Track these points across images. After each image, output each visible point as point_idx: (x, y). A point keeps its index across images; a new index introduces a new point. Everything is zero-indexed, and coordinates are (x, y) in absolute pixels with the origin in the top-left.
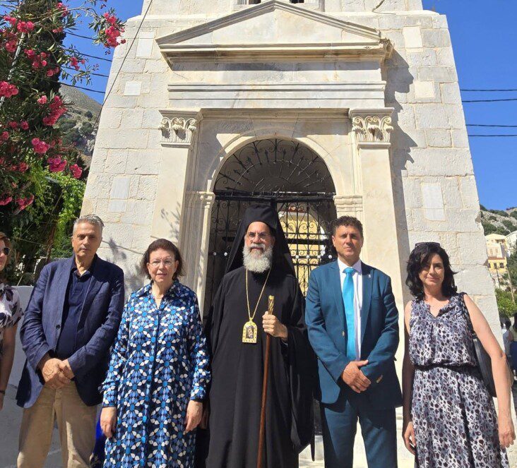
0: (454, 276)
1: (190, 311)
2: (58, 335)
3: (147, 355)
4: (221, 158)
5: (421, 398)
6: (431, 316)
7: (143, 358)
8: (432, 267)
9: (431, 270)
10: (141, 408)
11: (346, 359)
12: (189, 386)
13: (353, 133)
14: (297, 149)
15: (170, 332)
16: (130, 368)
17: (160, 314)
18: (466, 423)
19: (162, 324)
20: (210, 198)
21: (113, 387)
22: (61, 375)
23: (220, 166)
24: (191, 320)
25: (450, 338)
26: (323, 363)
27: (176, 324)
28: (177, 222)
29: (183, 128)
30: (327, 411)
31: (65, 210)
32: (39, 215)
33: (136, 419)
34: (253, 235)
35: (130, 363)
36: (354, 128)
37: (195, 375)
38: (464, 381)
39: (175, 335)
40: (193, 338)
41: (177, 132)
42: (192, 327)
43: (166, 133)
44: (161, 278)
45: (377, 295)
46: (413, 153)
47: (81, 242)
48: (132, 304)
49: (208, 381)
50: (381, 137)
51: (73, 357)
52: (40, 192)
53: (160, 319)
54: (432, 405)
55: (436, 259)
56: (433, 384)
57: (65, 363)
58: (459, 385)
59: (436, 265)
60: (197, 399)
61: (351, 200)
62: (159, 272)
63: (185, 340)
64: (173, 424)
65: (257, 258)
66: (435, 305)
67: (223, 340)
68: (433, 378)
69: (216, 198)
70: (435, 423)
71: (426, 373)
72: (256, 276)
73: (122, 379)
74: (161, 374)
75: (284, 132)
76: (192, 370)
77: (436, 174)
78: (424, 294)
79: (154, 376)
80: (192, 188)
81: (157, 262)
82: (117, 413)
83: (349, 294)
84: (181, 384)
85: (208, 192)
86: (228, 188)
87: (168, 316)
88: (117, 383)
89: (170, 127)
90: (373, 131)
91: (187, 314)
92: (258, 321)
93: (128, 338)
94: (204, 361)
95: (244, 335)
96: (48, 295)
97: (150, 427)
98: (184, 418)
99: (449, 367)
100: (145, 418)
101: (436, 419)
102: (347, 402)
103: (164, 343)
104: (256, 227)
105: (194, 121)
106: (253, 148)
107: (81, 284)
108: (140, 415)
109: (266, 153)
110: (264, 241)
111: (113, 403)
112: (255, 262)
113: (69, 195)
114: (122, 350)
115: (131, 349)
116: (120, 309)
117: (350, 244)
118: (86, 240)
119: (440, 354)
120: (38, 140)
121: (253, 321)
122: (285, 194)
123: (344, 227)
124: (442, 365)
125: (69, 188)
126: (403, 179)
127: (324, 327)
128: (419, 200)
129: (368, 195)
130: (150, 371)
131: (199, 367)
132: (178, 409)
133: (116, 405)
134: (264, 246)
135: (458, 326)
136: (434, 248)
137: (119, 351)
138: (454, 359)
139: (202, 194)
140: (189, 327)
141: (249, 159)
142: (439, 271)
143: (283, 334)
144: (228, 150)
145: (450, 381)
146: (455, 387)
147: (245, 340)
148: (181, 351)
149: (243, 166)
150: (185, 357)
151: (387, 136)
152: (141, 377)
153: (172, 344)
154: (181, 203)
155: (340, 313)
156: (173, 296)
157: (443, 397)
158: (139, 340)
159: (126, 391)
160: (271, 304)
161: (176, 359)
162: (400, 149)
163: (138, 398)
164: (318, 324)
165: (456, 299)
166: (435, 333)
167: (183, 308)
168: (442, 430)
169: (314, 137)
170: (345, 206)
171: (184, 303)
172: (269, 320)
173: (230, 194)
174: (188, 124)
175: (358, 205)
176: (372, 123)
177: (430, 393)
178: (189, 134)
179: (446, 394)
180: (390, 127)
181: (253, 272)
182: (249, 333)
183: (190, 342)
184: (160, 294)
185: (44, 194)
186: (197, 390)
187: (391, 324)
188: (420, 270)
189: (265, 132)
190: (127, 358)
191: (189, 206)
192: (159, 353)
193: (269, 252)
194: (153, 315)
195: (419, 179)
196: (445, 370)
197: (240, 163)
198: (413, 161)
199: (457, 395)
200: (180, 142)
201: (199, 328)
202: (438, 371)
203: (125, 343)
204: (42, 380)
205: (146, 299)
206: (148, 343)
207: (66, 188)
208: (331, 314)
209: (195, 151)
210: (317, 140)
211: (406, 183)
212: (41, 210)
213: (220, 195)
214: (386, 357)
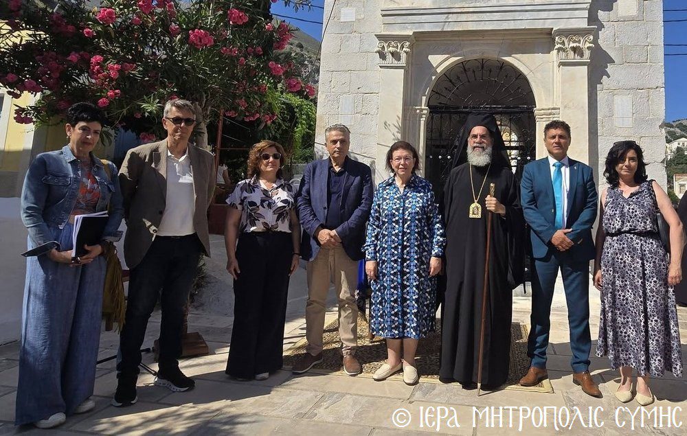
0: (646, 167)
1: (427, 196)
2: (326, 213)
3: (397, 226)
4: (434, 77)
5: (609, 255)
6: (623, 198)
7: (394, 228)
8: (627, 160)
9: (627, 163)
10: (396, 261)
11: (555, 228)
12: (430, 248)
13: (555, 52)
14: (501, 68)
15: (414, 211)
16: (384, 236)
17: (404, 198)
18: (644, 270)
19: (407, 205)
20: (425, 112)
21: (373, 248)
22: (332, 240)
23: (432, 85)
24: (429, 203)
25: (638, 212)
26: (535, 231)
27: (418, 205)
28: (398, 132)
29: (398, 51)
30: (537, 263)
31: (300, 126)
32: (278, 130)
33: (392, 268)
34: (475, 136)
35: (384, 232)
36: (557, 47)
37: (434, 240)
38: (646, 242)
39: (417, 213)
40: (431, 215)
41: (393, 54)
42: (430, 207)
43: (382, 56)
44: (403, 171)
45: (581, 183)
46: (610, 69)
47: (334, 146)
48: (381, 191)
49: (444, 244)
50: (582, 55)
51: (339, 229)
52: (277, 111)
53: (404, 202)
54: (618, 258)
55: (631, 153)
56: (620, 244)
57: (334, 232)
58: (642, 245)
59: (631, 159)
60: (437, 256)
61: (550, 111)
62: (401, 166)
63: (425, 216)
64: (421, 272)
65: (479, 155)
66: (627, 190)
67: (453, 217)
68: (621, 241)
69: (430, 112)
70: (619, 270)
71: (615, 238)
72: (479, 170)
73: (379, 242)
74: (408, 240)
75: (490, 52)
76: (432, 237)
77: (629, 87)
78: (619, 183)
79: (403, 241)
80: (409, 104)
81: (399, 158)
82: (378, 264)
83: (558, 183)
84: (424, 246)
85: (423, 107)
86: (440, 103)
87: (410, 199)
88: (376, 246)
89: (386, 50)
90: (574, 49)
91: (425, 198)
92: (482, 202)
93: (380, 215)
94: (441, 231)
95: (471, 212)
96: (313, 187)
97: (403, 273)
98: (429, 267)
99: (635, 234)
100: (399, 268)
101: (620, 268)
102: (553, 257)
103: (409, 218)
104: (478, 130)
105: (408, 43)
106: (462, 67)
107: (337, 178)
108: (395, 265)
109: (474, 72)
110: (485, 141)
111: (374, 258)
112: (478, 158)
113: (301, 114)
114: (376, 223)
115: (384, 223)
116: (371, 196)
117: (559, 144)
118: (338, 145)
119: (629, 224)
120: (274, 63)
121: (478, 202)
122: (490, 108)
123: (553, 130)
124: (629, 232)
125: (300, 107)
126: (598, 92)
127: (536, 206)
128: (611, 110)
129: (565, 107)
130: (400, 237)
131: (438, 235)
132: (423, 262)
133: (376, 260)
134: (485, 145)
135: (645, 204)
136: (630, 145)
137: (374, 225)
138: (640, 227)
139: (419, 109)
140: (428, 208)
141: (458, 78)
142: (633, 164)
143: (502, 211)
144: (439, 70)
145: (635, 242)
146: (638, 247)
147: (471, 216)
148: (423, 224)
149: (453, 83)
150: (426, 228)
151: (587, 54)
152: (393, 241)
153: (416, 219)
154: (401, 117)
155: (551, 196)
156: (413, 185)
157: (627, 254)
158: (390, 217)
159: (383, 250)
160: (492, 190)
161: (420, 230)
162: (598, 65)
163: (393, 255)
164: (531, 205)
165: (645, 185)
166: (626, 210)
167: (422, 194)
168: (624, 275)
169: (518, 56)
170: (544, 116)
171: (422, 190)
172: (491, 202)
173: (441, 108)
174: (402, 47)
175: (556, 116)
176: (575, 42)
177: (617, 251)
178: (404, 56)
179: (630, 252)
180: (591, 45)
181: (475, 167)
182: (475, 211)
183: (429, 218)
184: (403, 184)
185: (281, 112)
186: (436, 250)
187: (592, 203)
188: (617, 164)
189: (474, 52)
190: (381, 229)
191: (408, 118)
192: (406, 226)
193: (489, 150)
194: (398, 199)
195: (613, 92)
196: (632, 236)
197: (451, 81)
198: (609, 77)
199: (639, 252)
200: (396, 63)
201: (435, 209)
202: (626, 236)
203: (378, 218)
204: (318, 243)
205: (391, 188)
206: (397, 218)
207: (297, 107)
208: (542, 197)
209: (410, 72)
210: (521, 59)
211: (601, 96)
212: (280, 125)
213: (433, 109)
214: (586, 227)
